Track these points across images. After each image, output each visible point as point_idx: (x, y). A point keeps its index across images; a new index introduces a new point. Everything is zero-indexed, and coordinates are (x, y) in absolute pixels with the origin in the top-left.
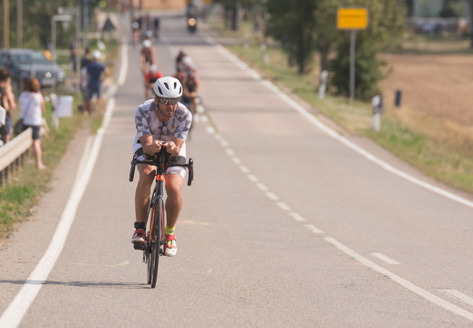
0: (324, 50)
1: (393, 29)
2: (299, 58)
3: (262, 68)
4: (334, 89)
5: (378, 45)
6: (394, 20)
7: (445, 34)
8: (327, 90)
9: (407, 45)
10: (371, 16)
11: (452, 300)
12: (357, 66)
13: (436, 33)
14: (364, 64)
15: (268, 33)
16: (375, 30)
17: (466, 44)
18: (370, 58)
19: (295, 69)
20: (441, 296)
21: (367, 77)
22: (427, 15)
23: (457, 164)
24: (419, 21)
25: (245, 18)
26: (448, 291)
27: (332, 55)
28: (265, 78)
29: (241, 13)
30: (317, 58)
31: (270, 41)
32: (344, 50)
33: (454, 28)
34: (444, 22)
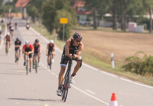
0: (56, 28)
1: (74, 24)
2: (50, 30)
3: (41, 33)
4: (59, 38)
5: (70, 28)
6: (74, 21)
7: (87, 25)
8: (57, 39)
9: (78, 28)
10: (69, 20)
11: (88, 92)
12: (65, 34)
13: (85, 25)
14: (67, 32)
15: (43, 24)
16: (70, 23)
17: (92, 28)
18: (68, 31)
19: (49, 33)
20: (85, 91)
21: (67, 36)
22: (83, 20)
23: (89, 58)
24: (81, 22)
26: (87, 90)
27: (59, 30)
28: (42, 35)
29: (36, 19)
30: (54, 31)
31: (43, 26)
32: (62, 29)
33: (89, 24)
34: (87, 22)
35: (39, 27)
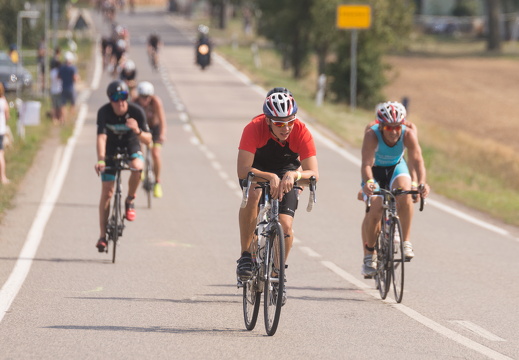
0: (322, 51)
1: (400, 29)
2: (295, 61)
3: (253, 71)
4: (333, 96)
5: (382, 47)
6: (401, 19)
7: (458, 34)
8: (325, 97)
9: (415, 47)
10: (374, 14)
11: (464, 333)
12: (360, 71)
13: (446, 34)
14: (367, 68)
15: (260, 32)
16: (380, 29)
17: (481, 46)
18: (373, 61)
19: (290, 73)
20: (452, 328)
21: (369, 82)
22: (437, 13)
23: (470, 180)
24: (428, 20)
25: (234, 15)
26: (460, 322)
27: (332, 58)
28: (256, 83)
29: (229, 10)
30: (314, 61)
31: (262, 41)
32: (344, 52)
33: (467, 28)
34: (457, 21)
35: (246, 45)
